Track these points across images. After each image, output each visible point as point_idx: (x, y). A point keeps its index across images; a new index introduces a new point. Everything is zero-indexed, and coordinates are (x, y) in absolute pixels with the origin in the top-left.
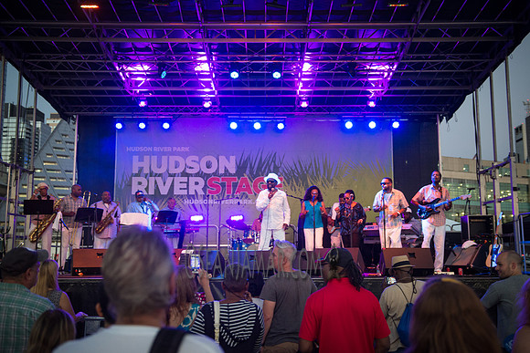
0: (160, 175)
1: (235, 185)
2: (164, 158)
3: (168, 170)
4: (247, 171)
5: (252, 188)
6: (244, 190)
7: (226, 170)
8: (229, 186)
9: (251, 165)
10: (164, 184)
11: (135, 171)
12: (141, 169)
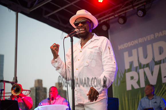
0: (148, 65)
2: (149, 47)
3: (153, 59)
10: (152, 73)
11: (127, 67)
12: (131, 64)
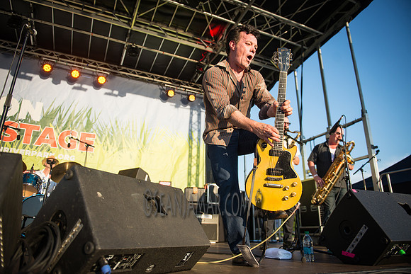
1: (36, 135)
4: (55, 122)
5: (57, 142)
6: (48, 141)
7: (28, 116)
8: (28, 135)
9: (60, 116)
